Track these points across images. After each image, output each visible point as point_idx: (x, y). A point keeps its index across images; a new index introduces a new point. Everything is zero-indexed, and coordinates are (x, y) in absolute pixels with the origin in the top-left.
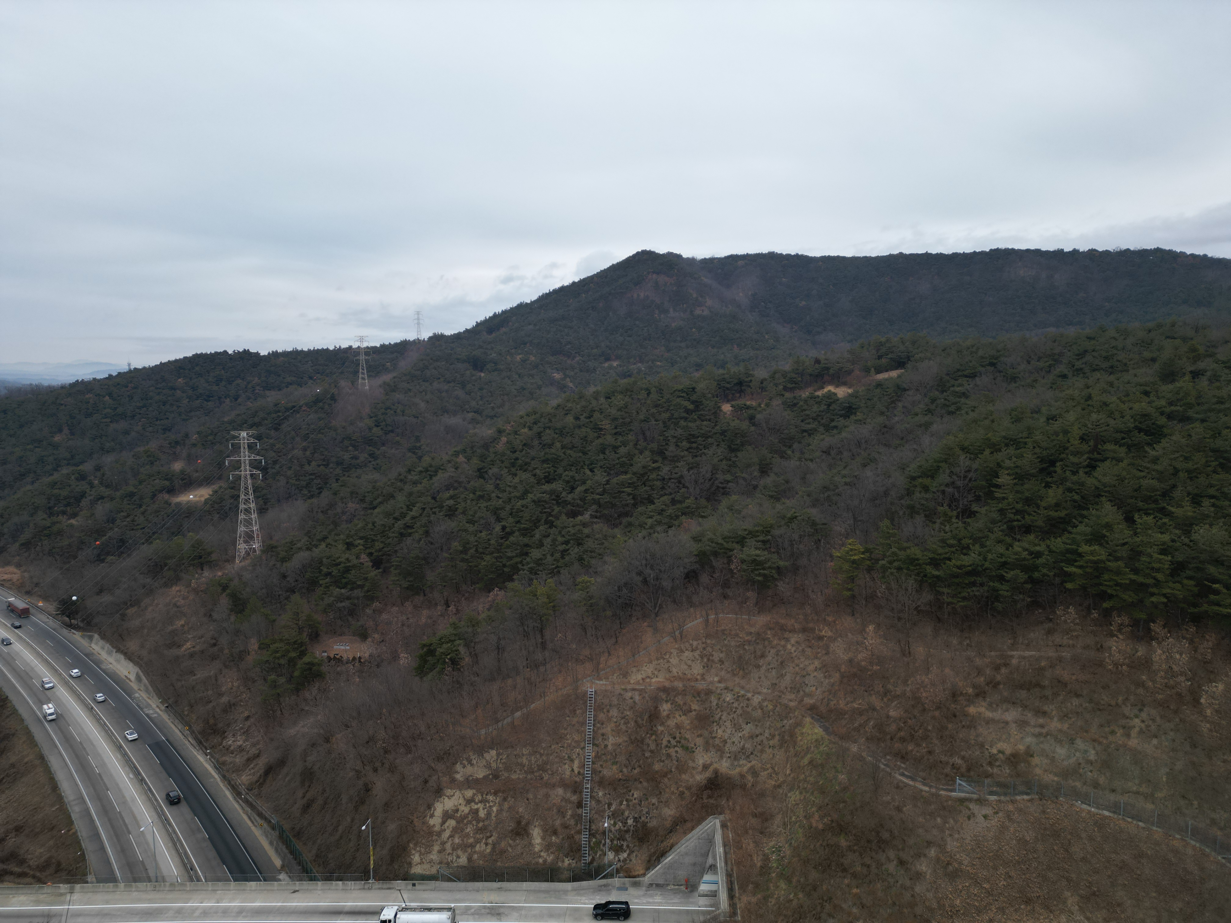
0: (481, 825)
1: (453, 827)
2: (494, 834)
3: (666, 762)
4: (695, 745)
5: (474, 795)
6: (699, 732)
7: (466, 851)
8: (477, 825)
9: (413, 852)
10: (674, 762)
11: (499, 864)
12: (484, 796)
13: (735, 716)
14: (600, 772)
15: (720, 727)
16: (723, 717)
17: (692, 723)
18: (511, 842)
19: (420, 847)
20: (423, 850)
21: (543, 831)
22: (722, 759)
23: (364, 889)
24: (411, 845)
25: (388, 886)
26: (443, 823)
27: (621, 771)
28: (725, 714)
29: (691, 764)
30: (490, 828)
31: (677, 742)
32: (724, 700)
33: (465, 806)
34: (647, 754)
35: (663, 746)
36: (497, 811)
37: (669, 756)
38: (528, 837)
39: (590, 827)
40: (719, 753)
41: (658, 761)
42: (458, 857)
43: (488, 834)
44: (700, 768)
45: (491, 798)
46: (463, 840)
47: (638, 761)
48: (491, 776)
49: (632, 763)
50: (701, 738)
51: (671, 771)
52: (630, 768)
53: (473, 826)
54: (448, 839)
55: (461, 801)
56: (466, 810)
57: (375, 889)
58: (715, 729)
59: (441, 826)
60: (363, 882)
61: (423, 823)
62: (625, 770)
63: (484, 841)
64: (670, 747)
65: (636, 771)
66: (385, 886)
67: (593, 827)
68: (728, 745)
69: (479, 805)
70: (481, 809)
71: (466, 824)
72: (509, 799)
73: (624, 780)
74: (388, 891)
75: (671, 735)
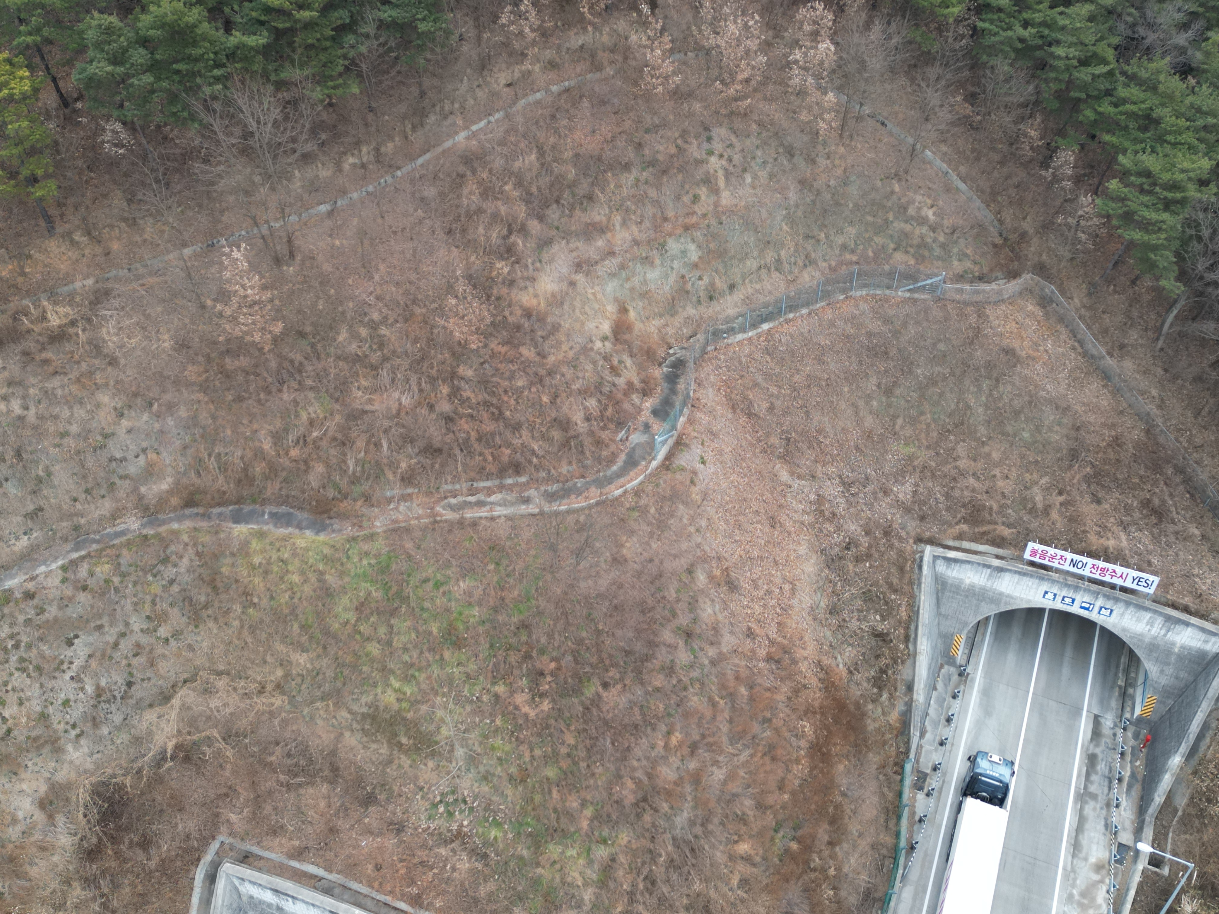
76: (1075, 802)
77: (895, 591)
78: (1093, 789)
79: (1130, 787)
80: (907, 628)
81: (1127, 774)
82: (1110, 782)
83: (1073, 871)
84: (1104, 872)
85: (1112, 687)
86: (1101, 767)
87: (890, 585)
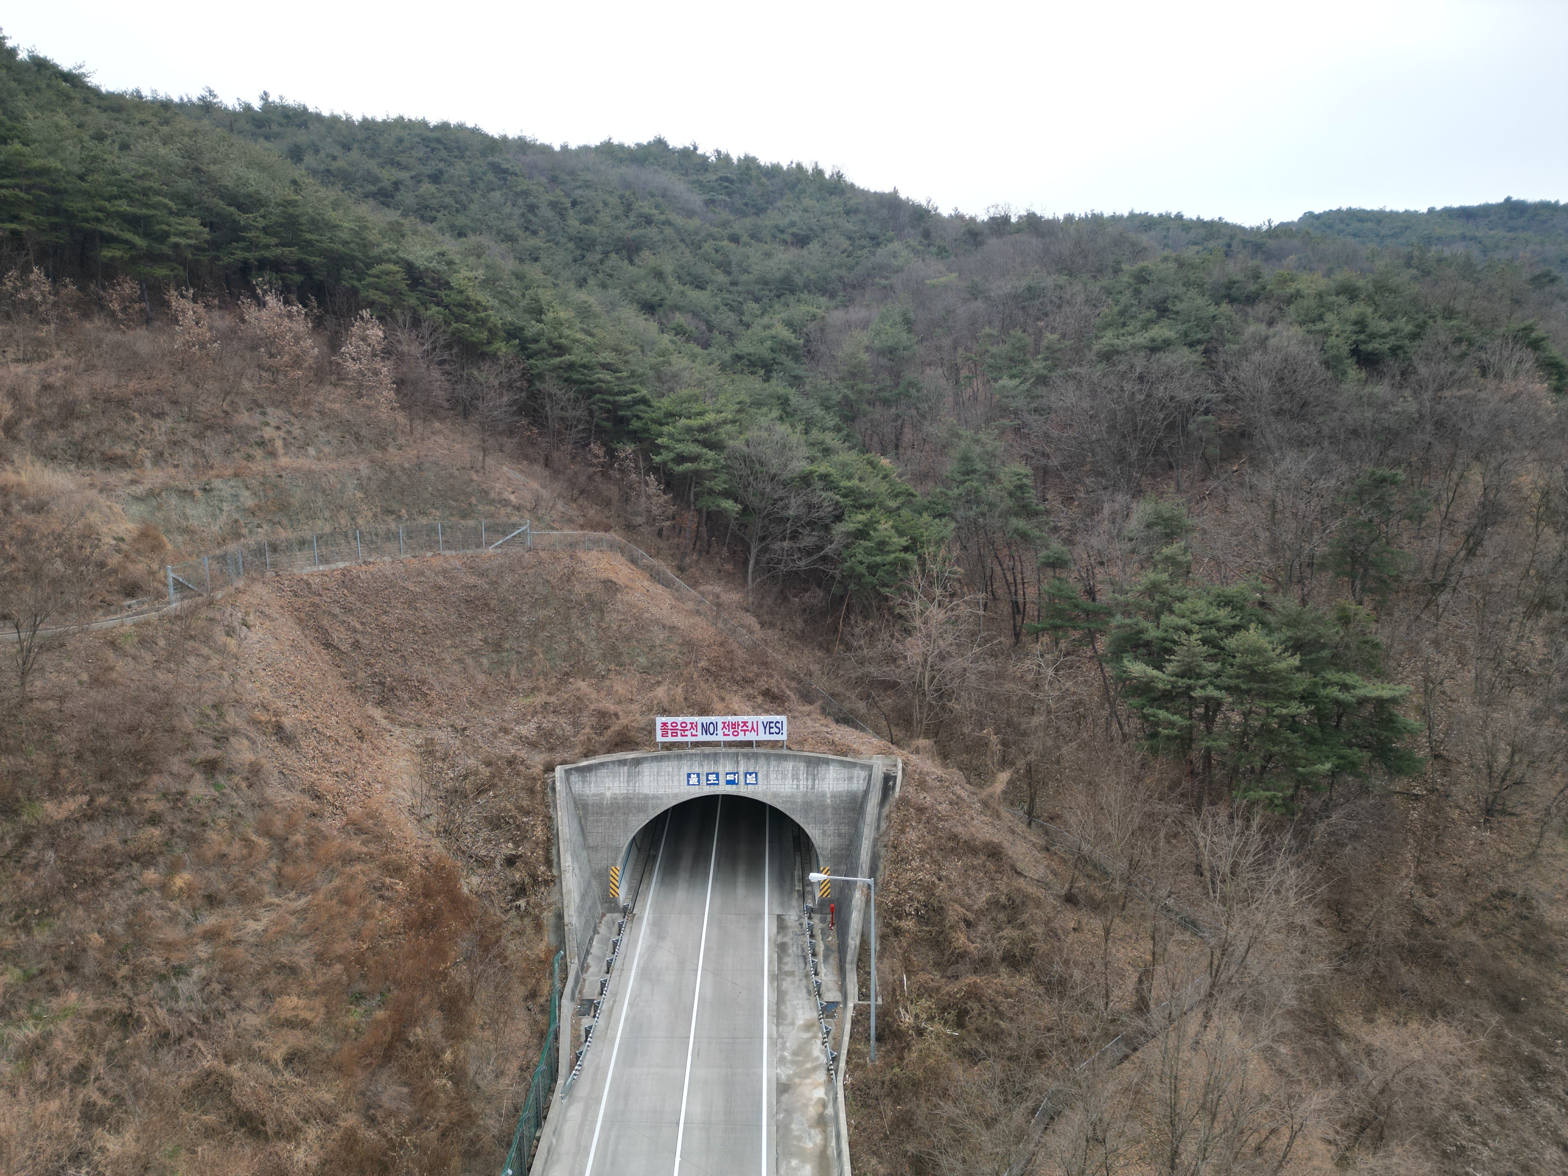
76: (771, 981)
77: (527, 813)
78: (787, 968)
79: (826, 958)
80: (548, 851)
81: (821, 948)
82: (805, 958)
83: (780, 1036)
84: (815, 1029)
85: (791, 893)
86: (793, 950)
87: (520, 809)
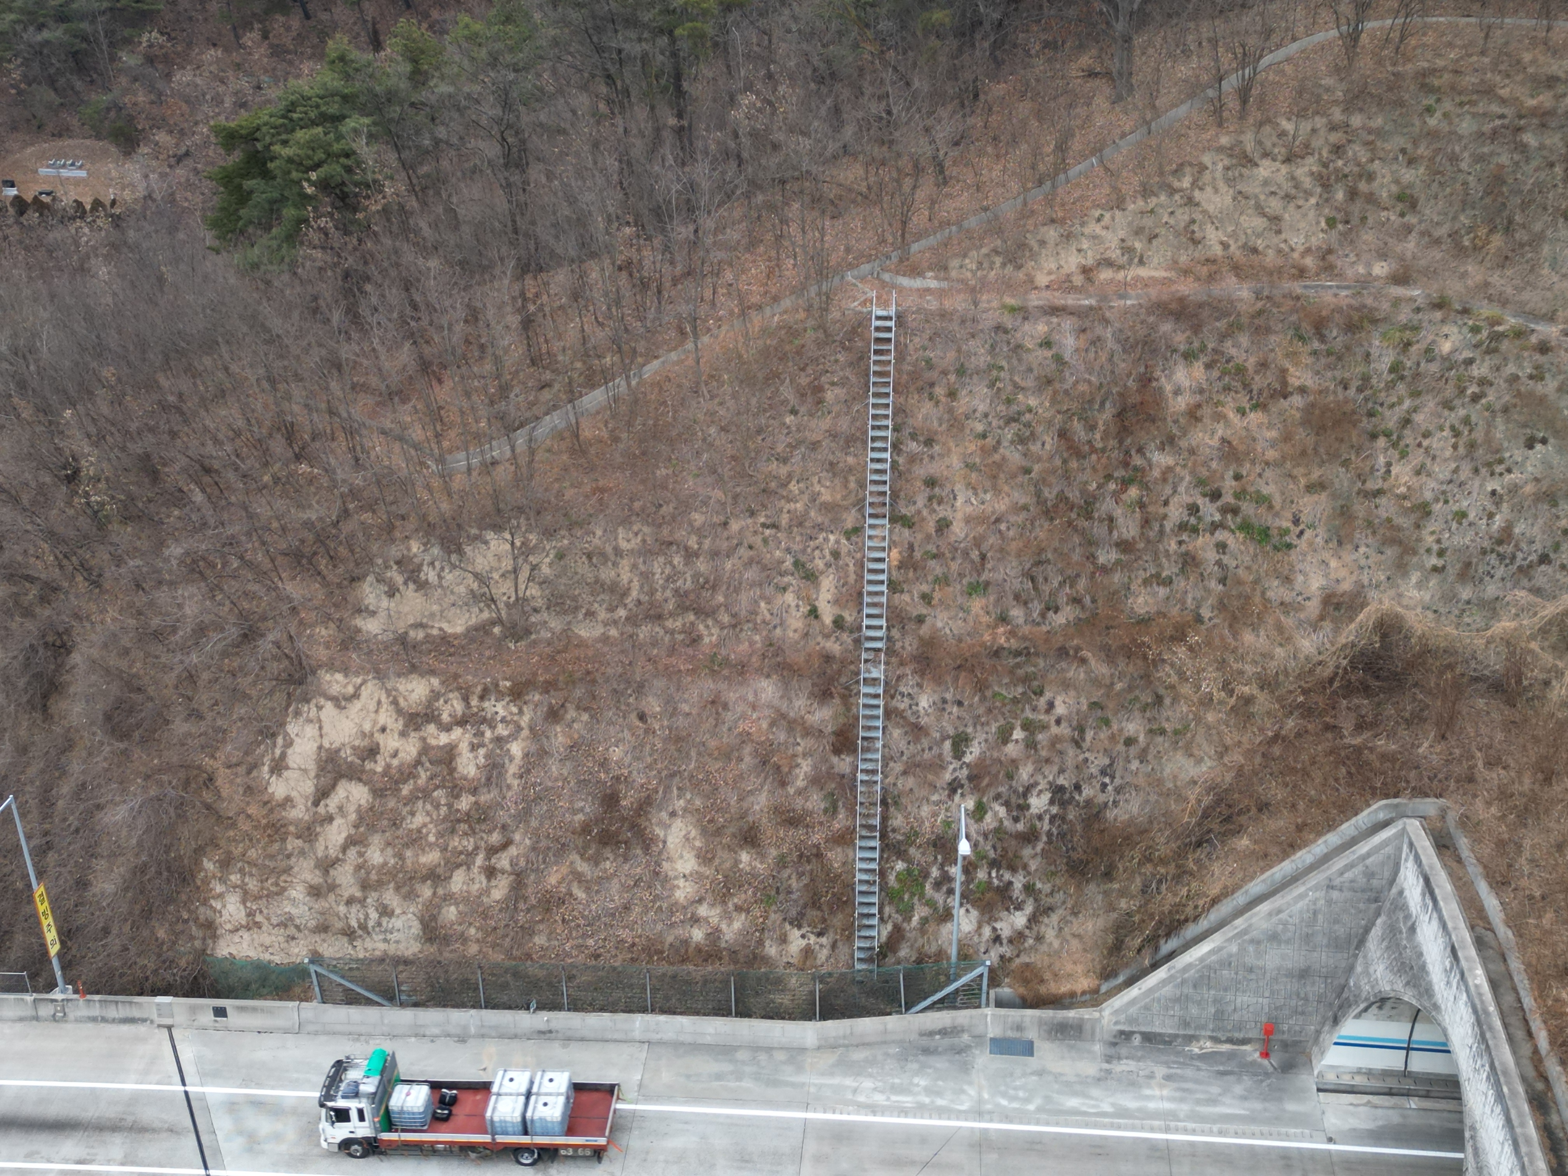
0: (465, 803)
1: (358, 811)
2: (517, 837)
3: (1181, 584)
4: (1296, 521)
5: (435, 696)
6: (1316, 474)
7: (410, 896)
8: (450, 806)
9: (219, 888)
10: (1213, 584)
11: (540, 940)
12: (474, 702)
13: (1476, 413)
14: (920, 620)
15: (1403, 455)
16: (1419, 418)
17: (1287, 438)
18: (583, 867)
19: (241, 871)
20: (252, 885)
21: (704, 831)
22: (1405, 574)
23: (37, 1018)
24: (209, 865)
25: (123, 1012)
26: (322, 794)
27: (1003, 619)
28: (1430, 404)
29: (1276, 591)
30: (502, 816)
31: (1226, 510)
32: (1428, 351)
33: (403, 734)
34: (1106, 556)
35: (1168, 525)
36: (526, 755)
37: (1189, 561)
38: (646, 849)
39: (885, 819)
40: (1391, 552)
41: (1146, 582)
42: (386, 912)
43: (495, 838)
44: (1313, 607)
45: (499, 708)
46: (400, 856)
47: (1072, 581)
48: (497, 630)
49: (1046, 589)
50: (1324, 496)
51: (1199, 619)
52: (1037, 607)
53: (437, 807)
54: (344, 849)
55: (386, 717)
56: (409, 749)
57: (78, 1020)
58: (1382, 460)
59: (316, 804)
60: (29, 998)
61: (249, 790)
62: (1017, 613)
63: (479, 860)
64: (1195, 530)
65: (1060, 619)
66: (112, 1012)
67: (897, 820)
68: (1432, 525)
69: (457, 732)
70: (464, 747)
71: (412, 799)
72: (571, 714)
73: (1017, 653)
74: (125, 1028)
75: (1200, 483)
